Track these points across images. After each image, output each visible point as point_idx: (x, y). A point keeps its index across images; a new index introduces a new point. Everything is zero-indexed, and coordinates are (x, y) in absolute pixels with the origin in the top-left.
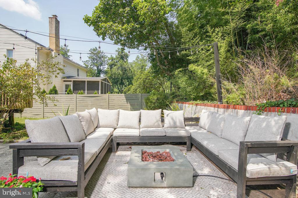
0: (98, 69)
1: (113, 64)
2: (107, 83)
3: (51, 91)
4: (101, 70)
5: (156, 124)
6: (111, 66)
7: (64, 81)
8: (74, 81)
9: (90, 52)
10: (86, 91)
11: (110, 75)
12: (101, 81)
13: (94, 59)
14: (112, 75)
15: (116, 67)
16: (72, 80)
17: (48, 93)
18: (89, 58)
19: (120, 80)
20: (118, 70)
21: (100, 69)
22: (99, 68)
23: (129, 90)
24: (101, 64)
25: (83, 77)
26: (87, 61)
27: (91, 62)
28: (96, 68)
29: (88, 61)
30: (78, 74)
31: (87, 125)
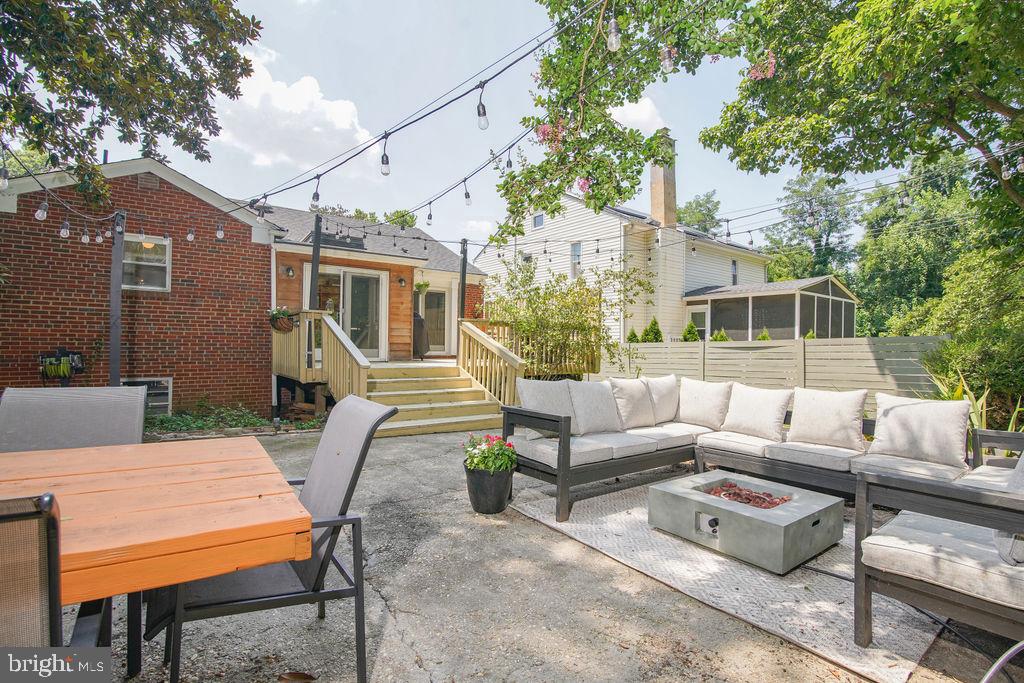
0: (818, 245)
1: (885, 218)
2: (831, 297)
3: (647, 333)
4: (833, 249)
5: (839, 436)
6: (877, 227)
7: (689, 303)
8: (714, 302)
9: (788, 193)
10: (750, 330)
11: (874, 261)
12: (803, 292)
13: (801, 214)
14: (883, 261)
15: (898, 226)
16: (709, 297)
17: (640, 338)
18: (784, 213)
19: (923, 278)
20: (911, 235)
21: (827, 244)
22: (824, 240)
23: (921, 323)
24: (833, 226)
25: (752, 286)
26: (777, 224)
27: (790, 226)
28: (811, 245)
29: (780, 226)
30: (735, 277)
31: (631, 406)
